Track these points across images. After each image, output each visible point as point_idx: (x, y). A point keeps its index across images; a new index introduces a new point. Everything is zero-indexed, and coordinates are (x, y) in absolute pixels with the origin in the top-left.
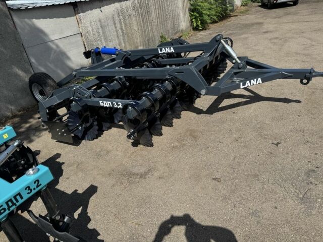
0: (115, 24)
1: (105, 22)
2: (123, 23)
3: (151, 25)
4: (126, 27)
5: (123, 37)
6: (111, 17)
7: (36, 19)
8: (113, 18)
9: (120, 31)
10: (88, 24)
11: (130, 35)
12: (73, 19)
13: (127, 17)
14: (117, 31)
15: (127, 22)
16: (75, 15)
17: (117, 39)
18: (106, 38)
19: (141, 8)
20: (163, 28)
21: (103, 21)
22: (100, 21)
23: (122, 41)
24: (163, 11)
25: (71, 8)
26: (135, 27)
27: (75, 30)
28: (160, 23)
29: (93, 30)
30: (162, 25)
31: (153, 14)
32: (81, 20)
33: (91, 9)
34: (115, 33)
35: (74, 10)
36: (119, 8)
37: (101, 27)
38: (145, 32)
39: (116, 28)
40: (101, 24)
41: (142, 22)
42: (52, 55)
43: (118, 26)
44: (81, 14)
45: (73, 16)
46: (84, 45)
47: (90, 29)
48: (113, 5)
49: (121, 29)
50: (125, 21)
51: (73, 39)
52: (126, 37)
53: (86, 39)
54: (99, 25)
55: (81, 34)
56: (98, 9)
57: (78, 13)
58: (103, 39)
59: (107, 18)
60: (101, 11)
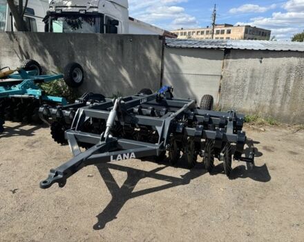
0: (276, 79)
1: (260, 73)
2: (292, 81)
4: (296, 86)
6: (273, 70)
8: (277, 72)
9: (281, 89)
10: (234, 70)
14: (275, 87)
16: (224, 58)
17: (270, 95)
18: (252, 90)
21: (257, 71)
22: (253, 70)
23: (279, 100)
25: (222, 53)
27: (217, 72)
29: (238, 77)
32: (227, 64)
34: (272, 88)
35: (225, 55)
36: (296, 64)
37: (251, 77)
39: (275, 83)
40: (252, 74)
43: (281, 83)
44: (231, 60)
45: (221, 60)
46: (220, 87)
47: (234, 75)
49: (286, 87)
51: (210, 79)
53: (224, 83)
54: (249, 74)
55: (222, 77)
56: (257, 59)
57: (227, 59)
58: (247, 88)
59: (266, 70)
60: (261, 62)
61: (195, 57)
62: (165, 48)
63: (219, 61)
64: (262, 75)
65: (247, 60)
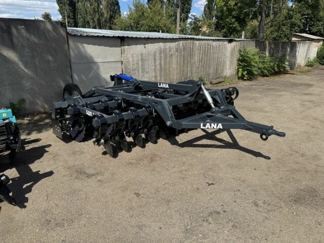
0: (155, 60)
1: (146, 56)
2: (163, 60)
3: (192, 67)
4: (165, 64)
5: (161, 71)
6: (152, 53)
7: (87, 44)
8: (155, 55)
9: (159, 66)
10: (130, 56)
11: (168, 71)
12: (118, 49)
13: (168, 56)
15: (168, 60)
16: (121, 46)
17: (153, 72)
18: (143, 70)
19: (184, 51)
20: (204, 71)
21: (144, 55)
22: (142, 55)
23: (158, 75)
24: (207, 56)
25: (119, 41)
26: (174, 66)
27: (118, 58)
28: (201, 66)
29: (133, 61)
30: (204, 69)
31: (196, 58)
32: (124, 51)
33: (136, 44)
34: (154, 67)
35: (121, 42)
36: (163, 47)
37: (142, 60)
38: (183, 71)
39: (155, 63)
40: (142, 58)
41: (182, 63)
42: (92, 73)
43: (158, 62)
44: (126, 47)
45: (119, 47)
46: (122, 71)
47: (131, 59)
48: (157, 44)
49: (160, 64)
50: (165, 59)
51: (114, 65)
52: (163, 72)
53: (125, 67)
54: (140, 57)
55: (122, 62)
56: (143, 46)
57: (124, 46)
58: (140, 69)
59: (149, 54)
60: (145, 47)
61: (99, 45)
62: (69, 36)
63: (118, 48)
64: (147, 58)
65: (136, 46)
